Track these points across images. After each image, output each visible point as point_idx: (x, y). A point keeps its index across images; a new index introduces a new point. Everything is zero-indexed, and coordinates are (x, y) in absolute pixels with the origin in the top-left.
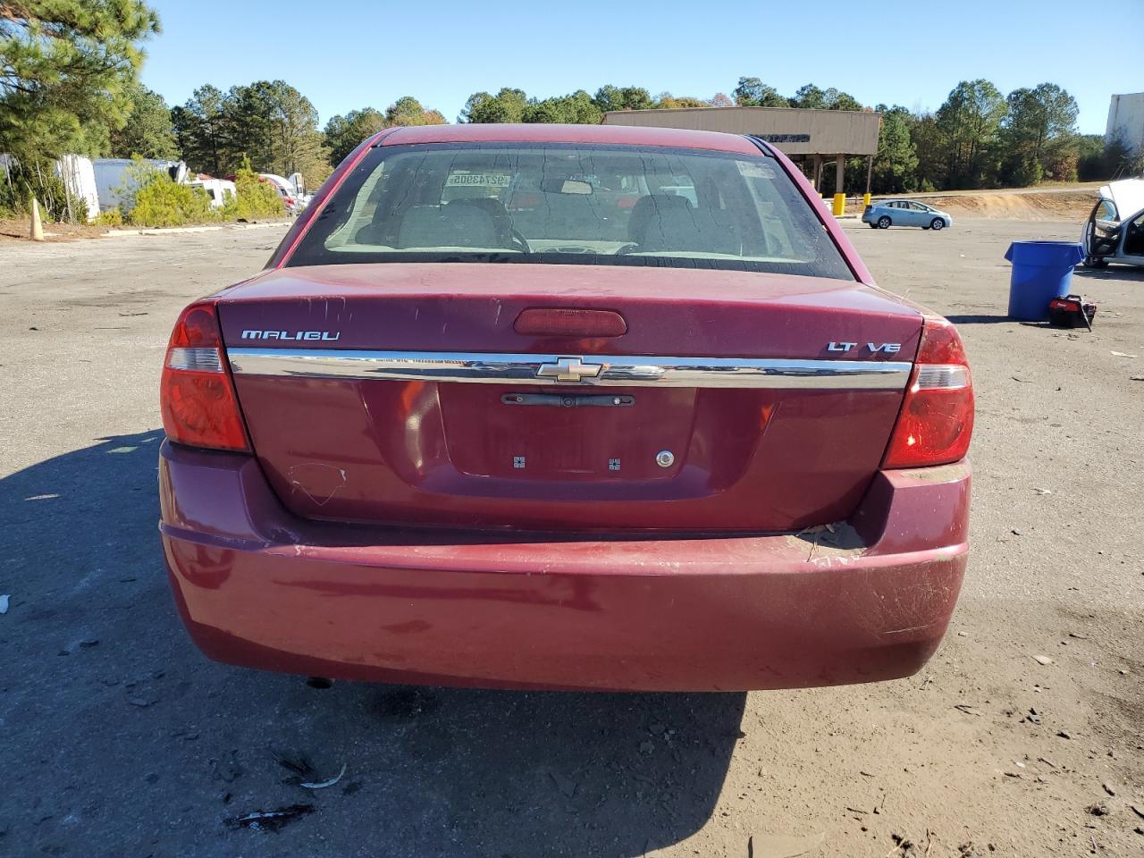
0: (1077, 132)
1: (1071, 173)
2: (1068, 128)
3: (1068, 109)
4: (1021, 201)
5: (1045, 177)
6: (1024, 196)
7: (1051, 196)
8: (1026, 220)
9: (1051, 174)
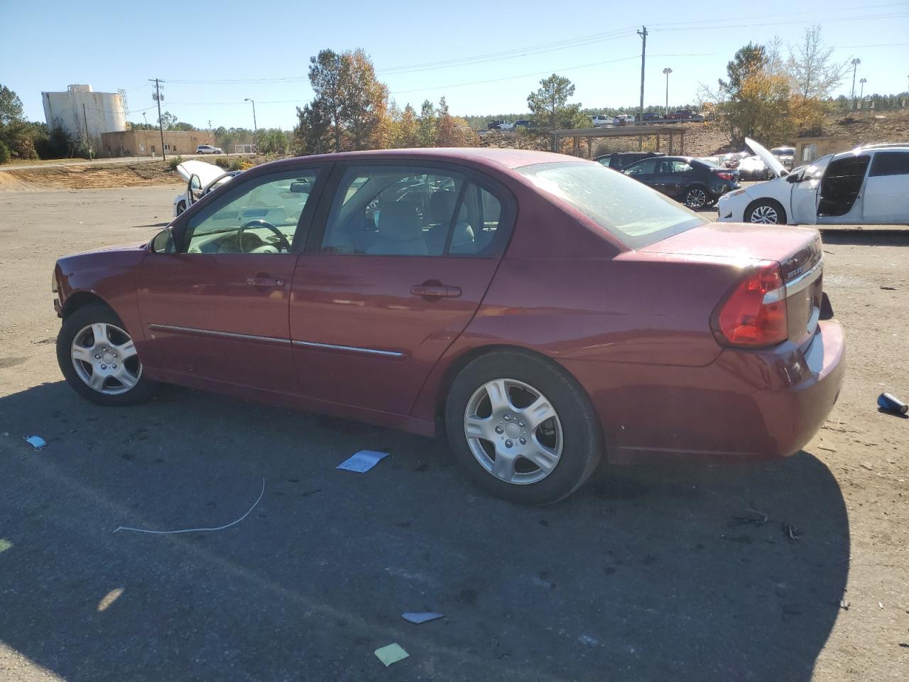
0: (27, 120)
1: (32, 152)
2: (18, 117)
3: (13, 101)
4: (8, 176)
5: (13, 156)
6: (10, 172)
7: (32, 171)
8: (21, 191)
9: (17, 154)
